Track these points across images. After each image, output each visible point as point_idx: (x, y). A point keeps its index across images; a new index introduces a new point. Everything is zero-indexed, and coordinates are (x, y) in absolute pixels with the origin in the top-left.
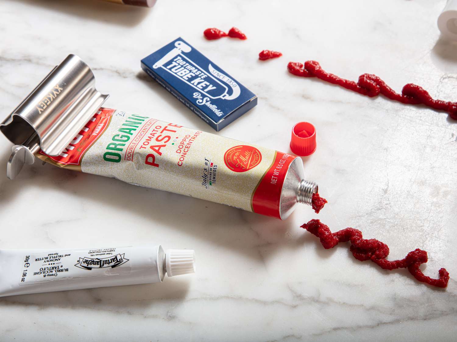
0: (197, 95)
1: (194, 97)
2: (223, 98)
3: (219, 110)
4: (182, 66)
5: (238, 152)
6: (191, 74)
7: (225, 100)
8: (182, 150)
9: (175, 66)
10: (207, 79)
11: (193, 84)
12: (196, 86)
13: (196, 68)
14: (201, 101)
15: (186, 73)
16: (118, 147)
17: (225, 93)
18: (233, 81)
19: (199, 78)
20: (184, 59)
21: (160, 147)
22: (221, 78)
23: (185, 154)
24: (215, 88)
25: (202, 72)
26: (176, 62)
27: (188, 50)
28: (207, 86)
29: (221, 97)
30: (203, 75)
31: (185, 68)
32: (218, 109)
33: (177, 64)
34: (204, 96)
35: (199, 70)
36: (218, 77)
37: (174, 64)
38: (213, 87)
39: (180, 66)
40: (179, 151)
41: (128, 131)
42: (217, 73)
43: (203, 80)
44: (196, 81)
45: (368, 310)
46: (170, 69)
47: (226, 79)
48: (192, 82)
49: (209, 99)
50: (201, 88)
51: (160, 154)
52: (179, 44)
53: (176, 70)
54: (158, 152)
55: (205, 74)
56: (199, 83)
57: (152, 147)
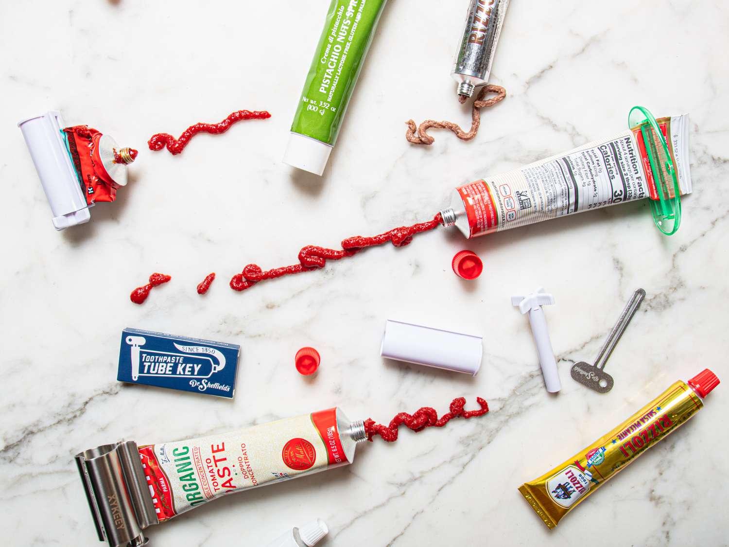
0: (193, 382)
1: (193, 386)
2: (216, 371)
3: (224, 385)
4: (154, 362)
5: (291, 451)
6: (169, 365)
7: (218, 371)
8: (248, 474)
9: (149, 367)
10: (187, 360)
11: (180, 374)
12: (184, 375)
13: (168, 356)
14: (202, 386)
15: (165, 367)
16: (196, 496)
17: (213, 366)
18: (208, 348)
19: (180, 365)
20: (149, 354)
21: (229, 481)
22: (195, 351)
23: (253, 476)
24: (200, 365)
25: (176, 356)
26: (145, 361)
27: (143, 341)
28: (193, 368)
29: (213, 371)
30: (179, 359)
31: (158, 362)
32: (221, 385)
33: (149, 364)
34: (200, 380)
35: (172, 356)
36: (192, 352)
37: (147, 364)
38: (197, 366)
39: (153, 364)
40: (246, 477)
41: (189, 478)
42: (188, 349)
43: (184, 365)
44: (180, 369)
45: (450, 462)
46: (148, 372)
47: (201, 350)
48: (178, 373)
49: (206, 381)
50: (190, 373)
51: (235, 487)
52: (130, 340)
53: (154, 370)
54: (231, 486)
55: (180, 356)
56: (184, 369)
57: (223, 485)
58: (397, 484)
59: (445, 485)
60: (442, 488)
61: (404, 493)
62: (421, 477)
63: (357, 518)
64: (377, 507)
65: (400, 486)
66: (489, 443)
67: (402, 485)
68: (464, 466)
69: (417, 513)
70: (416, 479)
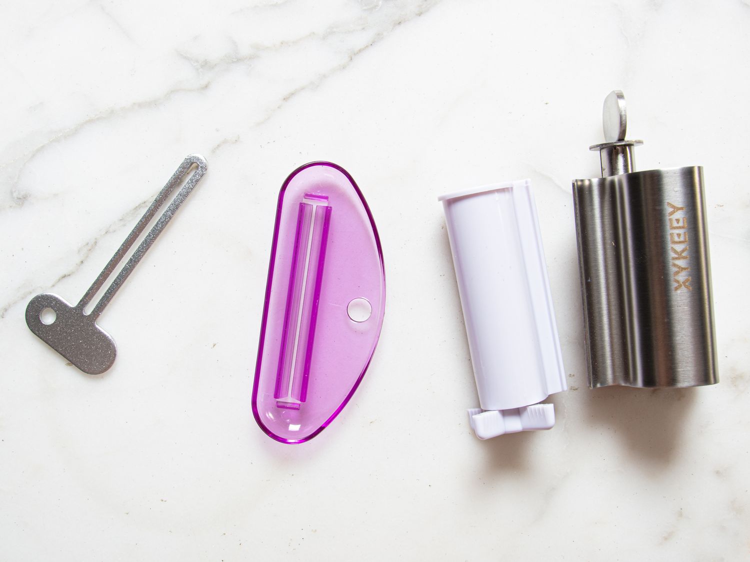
45: (325, 37)
58: (197, 61)
59: (303, 89)
60: (292, 94)
61: (206, 87)
62: (252, 58)
63: (91, 121)
64: (140, 105)
65: (202, 66)
66: (420, 14)
67: (206, 65)
68: (354, 55)
69: (225, 142)
70: (239, 60)
